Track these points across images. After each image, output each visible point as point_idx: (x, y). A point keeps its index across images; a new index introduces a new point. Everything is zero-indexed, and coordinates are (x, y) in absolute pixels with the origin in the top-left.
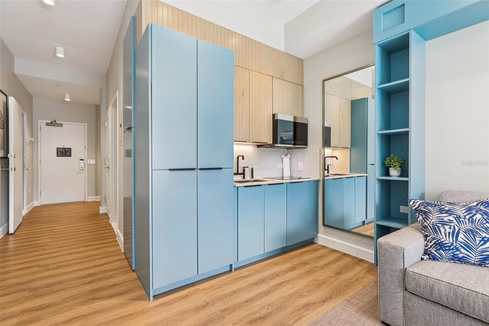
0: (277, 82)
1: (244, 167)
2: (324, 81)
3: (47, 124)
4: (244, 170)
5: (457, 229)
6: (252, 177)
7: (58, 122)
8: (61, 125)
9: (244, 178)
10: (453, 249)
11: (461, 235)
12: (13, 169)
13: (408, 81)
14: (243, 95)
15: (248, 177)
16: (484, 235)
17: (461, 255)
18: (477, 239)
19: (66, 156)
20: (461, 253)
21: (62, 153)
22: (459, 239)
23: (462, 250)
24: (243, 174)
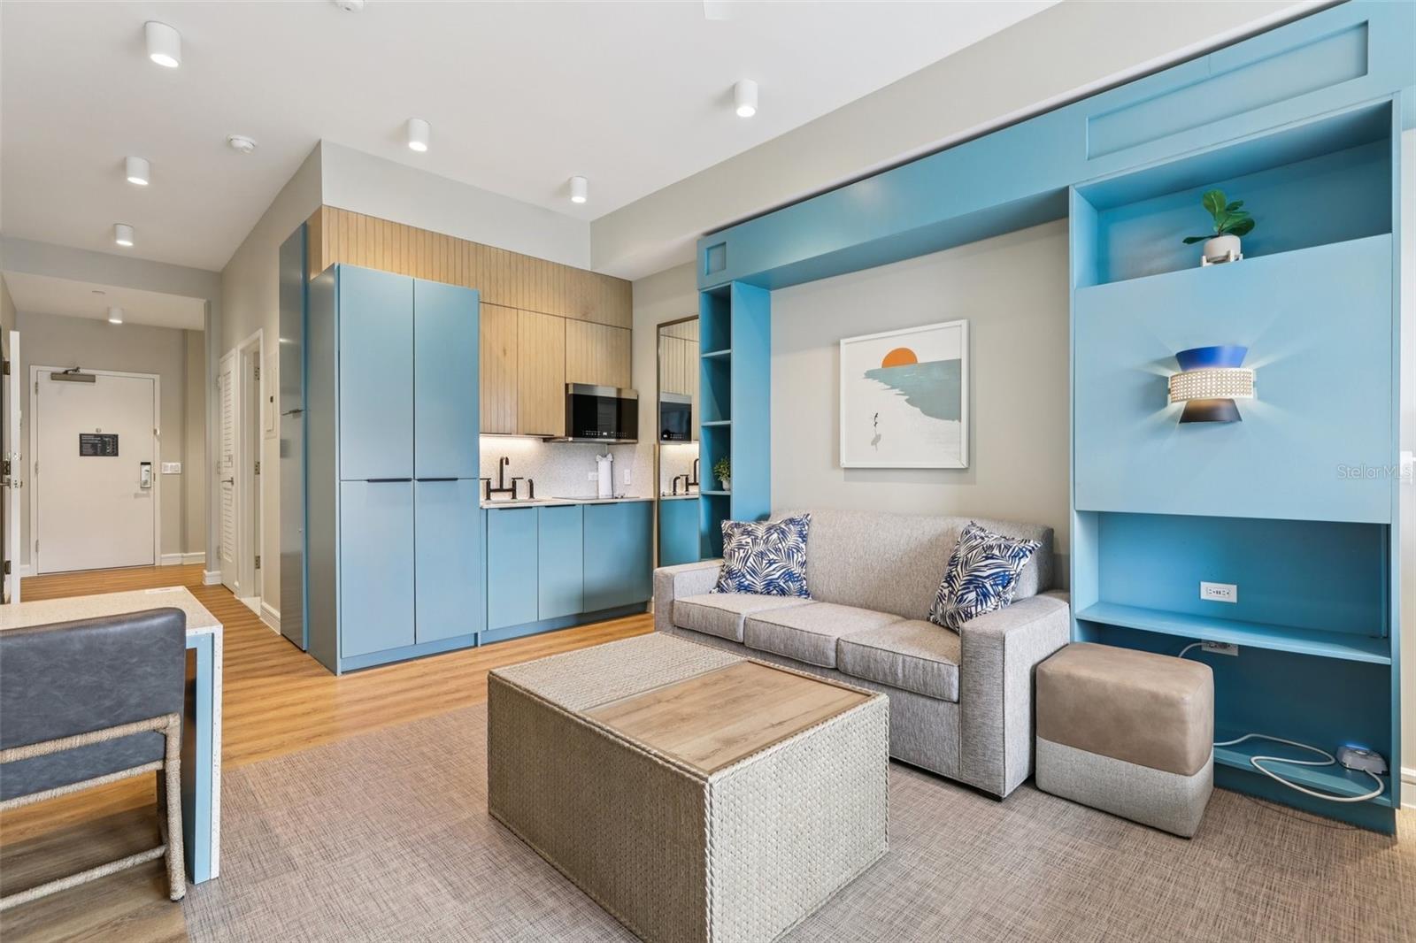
0: (573, 327)
1: (514, 479)
2: (659, 326)
3: (54, 376)
4: (514, 484)
5: (750, 552)
6: (532, 496)
7: (82, 371)
8: (91, 379)
9: (514, 497)
10: (739, 576)
11: (751, 559)
12: (19, 484)
13: (730, 354)
14: (505, 354)
15: (522, 495)
16: (772, 556)
17: (746, 583)
18: (764, 562)
19: (104, 453)
20: (747, 580)
21: (94, 446)
22: (748, 564)
23: (748, 577)
24: (513, 490)
